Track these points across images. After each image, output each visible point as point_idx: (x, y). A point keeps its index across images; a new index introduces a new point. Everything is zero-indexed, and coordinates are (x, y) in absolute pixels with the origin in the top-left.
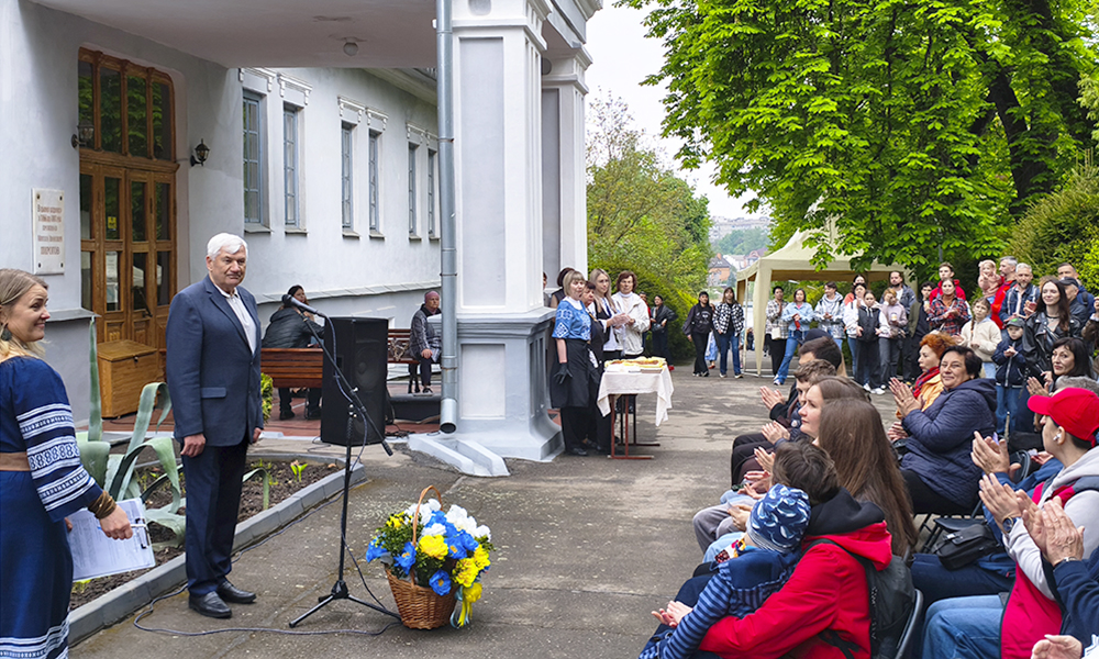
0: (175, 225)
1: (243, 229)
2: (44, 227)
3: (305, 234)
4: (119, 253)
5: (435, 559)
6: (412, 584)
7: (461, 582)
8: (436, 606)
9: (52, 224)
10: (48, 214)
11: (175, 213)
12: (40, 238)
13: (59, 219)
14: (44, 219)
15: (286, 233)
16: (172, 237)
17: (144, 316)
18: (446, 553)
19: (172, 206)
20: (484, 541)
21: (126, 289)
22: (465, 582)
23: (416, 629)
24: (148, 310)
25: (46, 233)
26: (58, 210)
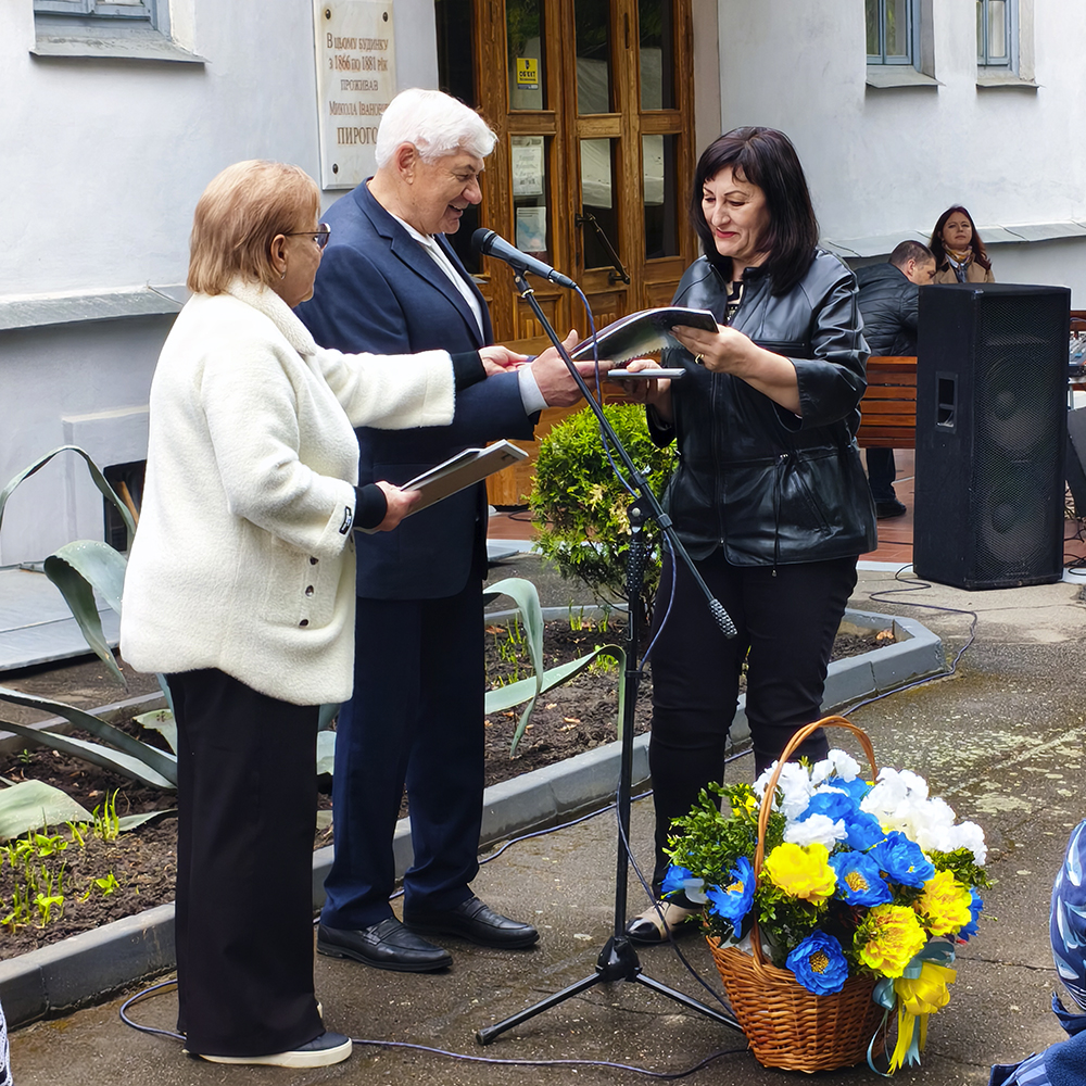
0: (691, 74)
1: (863, 79)
2: (346, 84)
3: (1030, 90)
4: (548, 141)
5: (804, 904)
6: (755, 963)
7: (874, 964)
8: (822, 1018)
9: (363, 75)
10: (354, 54)
11: (689, 48)
12: (336, 108)
13: (383, 65)
14: (345, 64)
15: (980, 88)
16: (683, 103)
17: (612, 282)
18: (831, 891)
19: (681, 30)
20: (960, 863)
21: (564, 222)
22: (886, 963)
23: (776, 1070)
24: (619, 269)
25: (350, 97)
26: (380, 44)
